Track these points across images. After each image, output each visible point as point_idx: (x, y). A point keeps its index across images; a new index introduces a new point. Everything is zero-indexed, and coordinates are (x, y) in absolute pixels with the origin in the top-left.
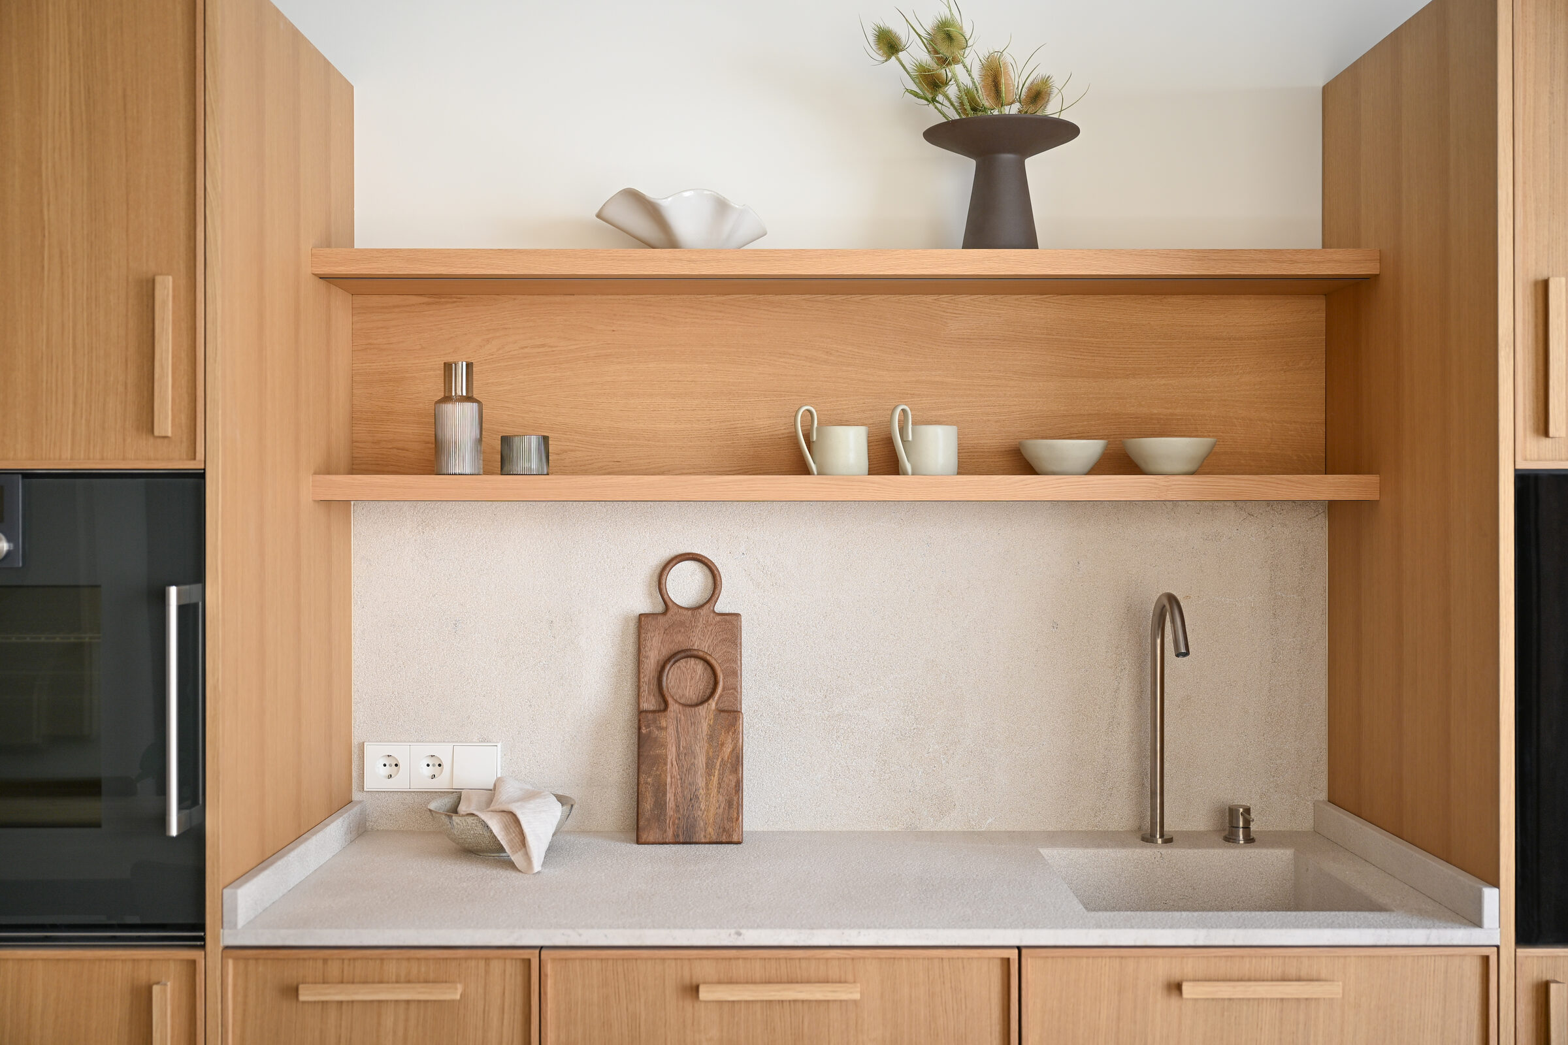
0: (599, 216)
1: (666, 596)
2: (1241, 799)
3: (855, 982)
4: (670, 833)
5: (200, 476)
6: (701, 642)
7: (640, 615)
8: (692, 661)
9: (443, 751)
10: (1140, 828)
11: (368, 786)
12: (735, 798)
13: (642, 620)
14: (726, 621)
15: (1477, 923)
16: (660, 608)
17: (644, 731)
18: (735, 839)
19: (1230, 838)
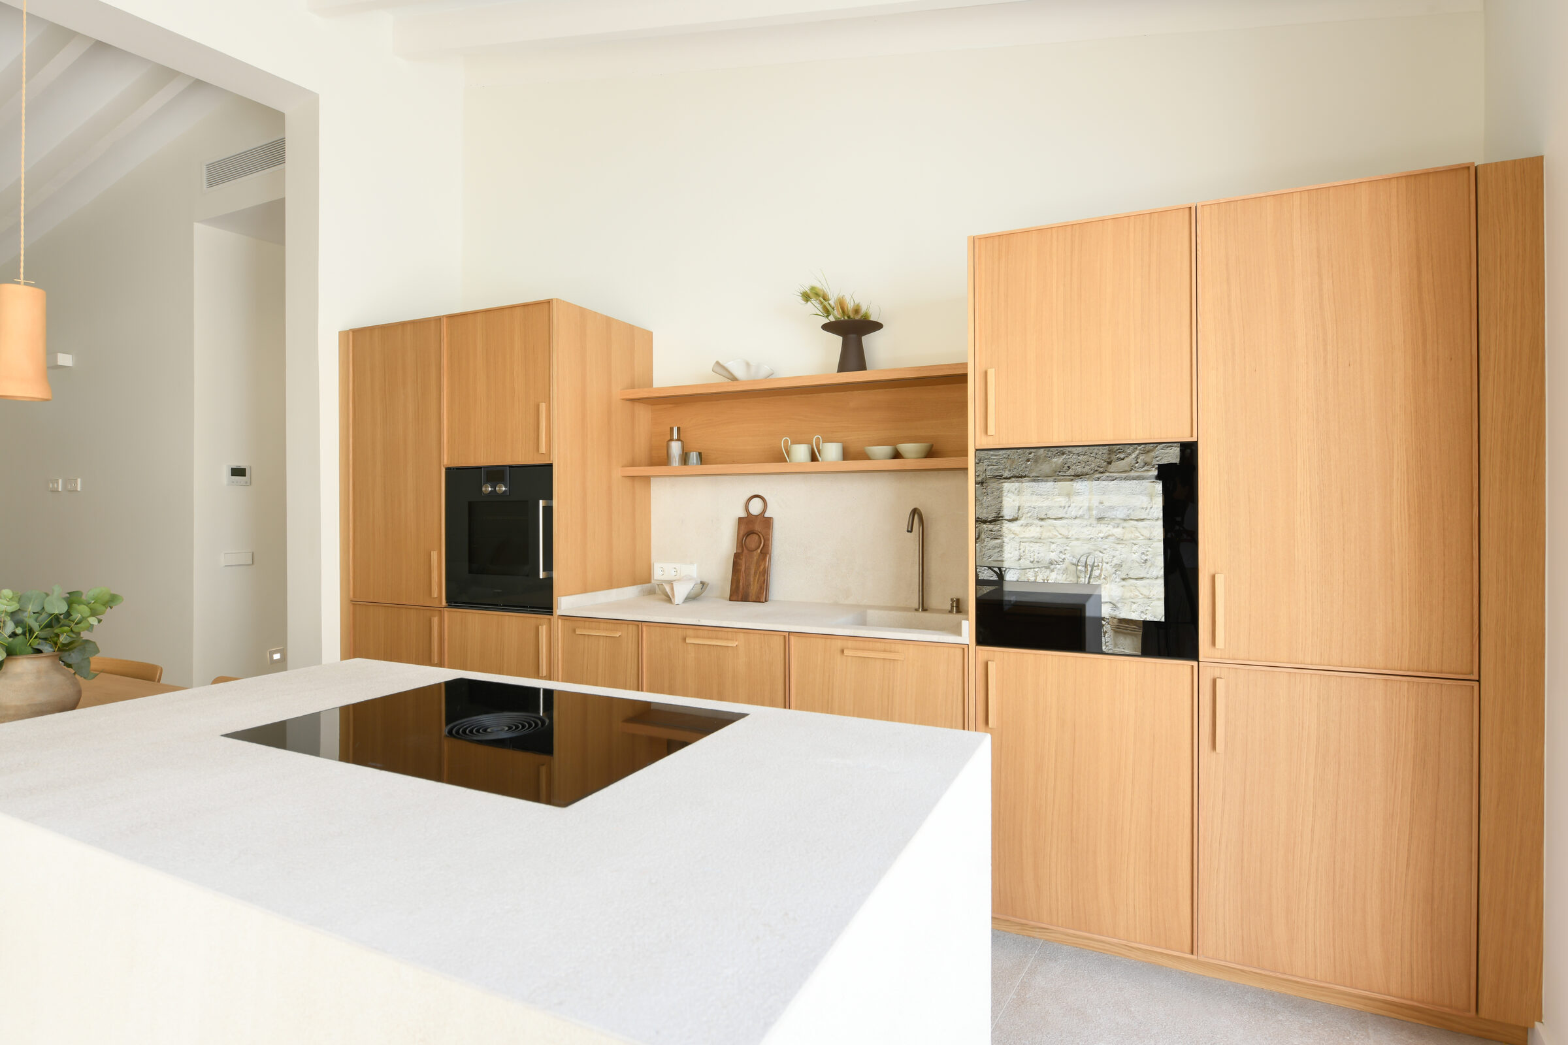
0: (712, 370)
1: (749, 511)
3: (736, 640)
4: (740, 597)
5: (551, 465)
6: (757, 528)
8: (755, 535)
9: (678, 566)
11: (655, 578)
12: (766, 587)
13: (740, 519)
14: (768, 521)
15: (960, 634)
16: (746, 515)
17: (735, 560)
18: (765, 600)
19: (951, 611)
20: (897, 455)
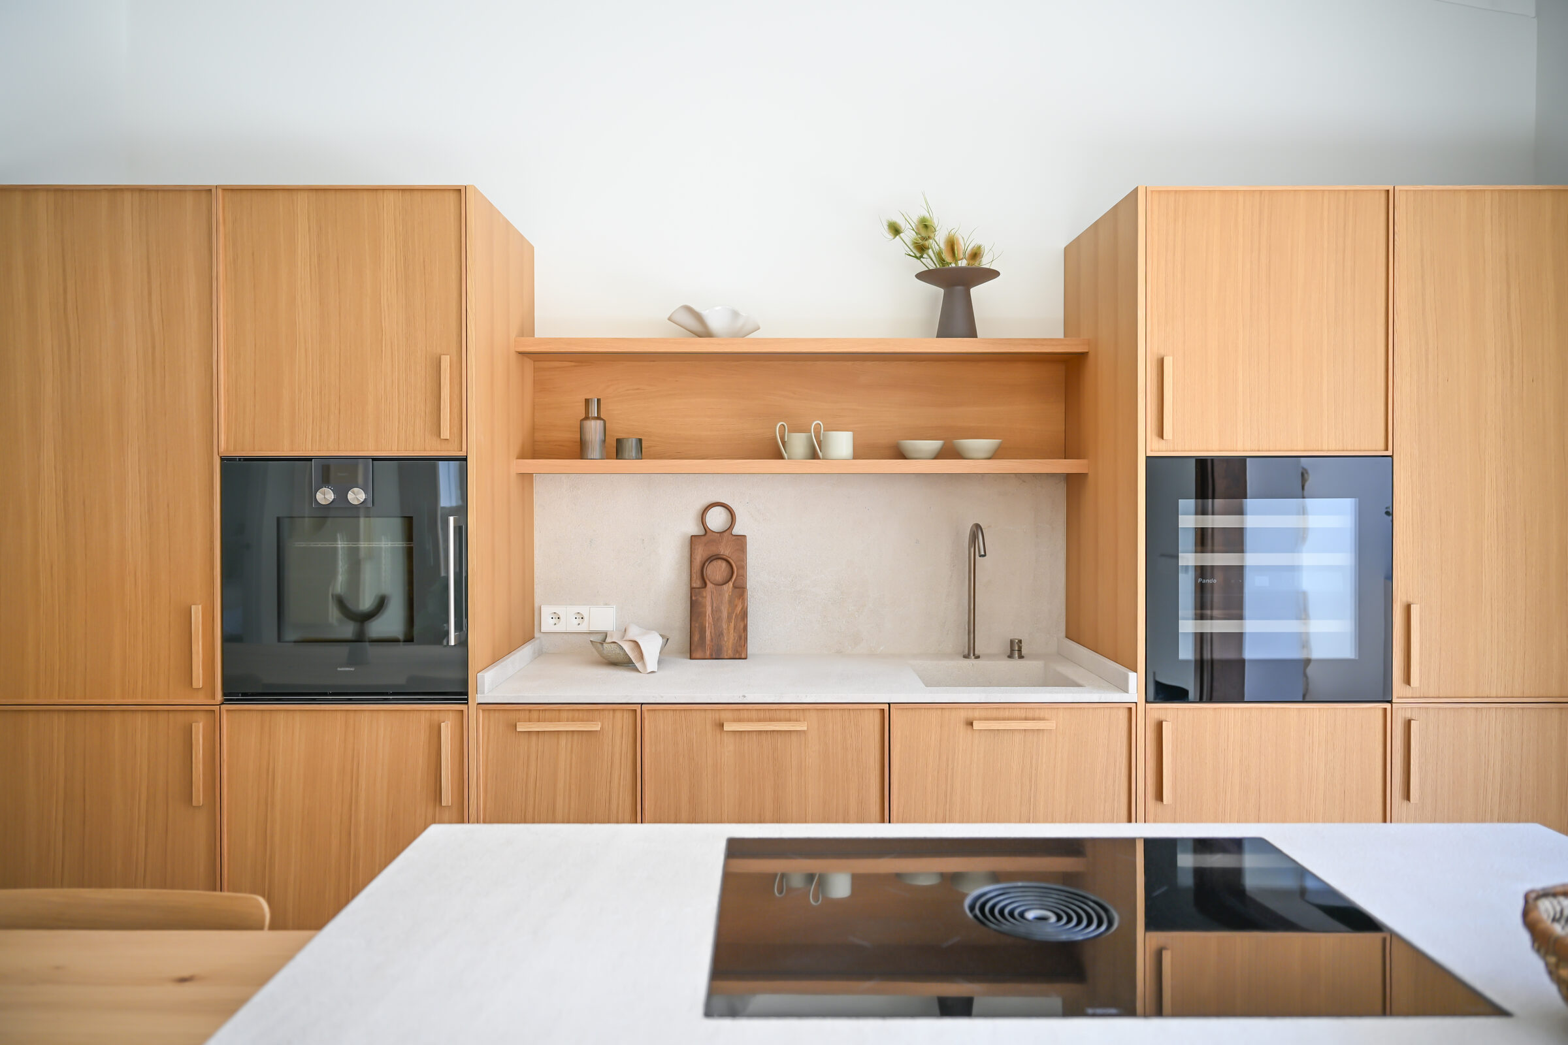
0: (669, 319)
1: (705, 526)
2: (1017, 637)
3: (804, 721)
4: (708, 653)
5: (465, 459)
6: (725, 551)
7: (692, 536)
8: (720, 562)
9: (584, 610)
10: (963, 652)
11: (543, 629)
12: (743, 635)
13: (693, 539)
14: (738, 539)
15: (1126, 691)
16: (702, 532)
17: (693, 598)
18: (743, 656)
19: (1011, 656)
20: (949, 452)
